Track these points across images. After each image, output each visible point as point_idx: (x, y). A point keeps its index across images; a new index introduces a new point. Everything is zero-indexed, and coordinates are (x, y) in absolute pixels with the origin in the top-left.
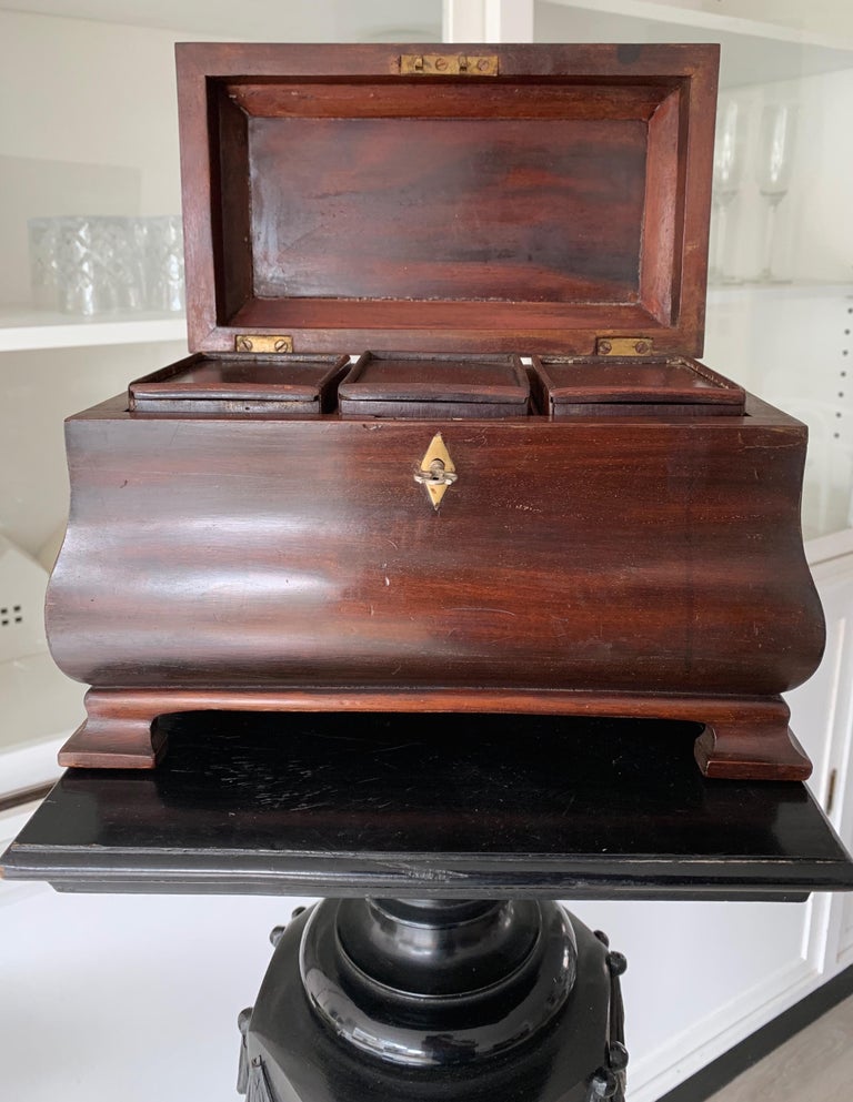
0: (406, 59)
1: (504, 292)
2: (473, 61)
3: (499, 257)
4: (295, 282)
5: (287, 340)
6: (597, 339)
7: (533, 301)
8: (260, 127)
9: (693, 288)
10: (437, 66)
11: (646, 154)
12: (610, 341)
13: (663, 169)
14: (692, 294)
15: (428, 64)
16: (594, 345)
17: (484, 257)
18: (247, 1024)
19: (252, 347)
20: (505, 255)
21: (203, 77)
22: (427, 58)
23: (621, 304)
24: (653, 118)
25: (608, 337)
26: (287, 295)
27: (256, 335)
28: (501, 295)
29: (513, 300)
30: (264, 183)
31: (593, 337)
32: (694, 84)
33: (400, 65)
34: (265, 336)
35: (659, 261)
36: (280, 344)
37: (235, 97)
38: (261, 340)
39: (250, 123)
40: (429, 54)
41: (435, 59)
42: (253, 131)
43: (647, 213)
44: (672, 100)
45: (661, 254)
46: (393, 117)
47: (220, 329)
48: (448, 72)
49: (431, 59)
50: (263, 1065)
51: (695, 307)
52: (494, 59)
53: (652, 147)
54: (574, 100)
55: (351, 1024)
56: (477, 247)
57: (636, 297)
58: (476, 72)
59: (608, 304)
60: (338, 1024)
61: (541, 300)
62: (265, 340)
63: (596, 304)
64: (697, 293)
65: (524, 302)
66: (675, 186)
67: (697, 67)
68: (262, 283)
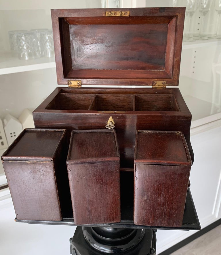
0: (107, 13)
1: (132, 68)
2: (123, 13)
3: (131, 59)
4: (82, 65)
5: (80, 82)
6: (153, 81)
7: (139, 70)
8: (72, 27)
9: (176, 69)
10: (114, 14)
11: (167, 33)
12: (156, 82)
13: (171, 37)
14: (176, 70)
15: (112, 14)
16: (152, 83)
17: (127, 59)
18: (71, 241)
19: (72, 83)
20: (132, 59)
21: (58, 18)
22: (112, 12)
23: (160, 71)
24: (169, 24)
25: (156, 81)
26: (80, 69)
27: (73, 80)
28: (131, 68)
29: (134, 70)
30: (74, 41)
31: (152, 81)
32: (179, 18)
33: (105, 14)
34: (75, 81)
35: (170, 61)
36: (78, 83)
37: (66, 20)
38: (74, 82)
39: (70, 26)
40: (112, 11)
41: (114, 12)
42: (70, 28)
43: (167, 48)
44: (174, 19)
45: (170, 59)
46: (105, 24)
47: (65, 79)
48: (117, 16)
49: (113, 12)
50: (75, 250)
51: (177, 74)
52: (128, 12)
53: (169, 31)
54: (149, 19)
55: (93, 243)
56: (125, 57)
57: (164, 69)
58: (124, 16)
59: (157, 71)
60: (90, 243)
61: (141, 70)
62: (75, 82)
63: (154, 71)
64: (178, 70)
65: (137, 70)
66: (174, 42)
67: (180, 13)
68: (74, 66)
